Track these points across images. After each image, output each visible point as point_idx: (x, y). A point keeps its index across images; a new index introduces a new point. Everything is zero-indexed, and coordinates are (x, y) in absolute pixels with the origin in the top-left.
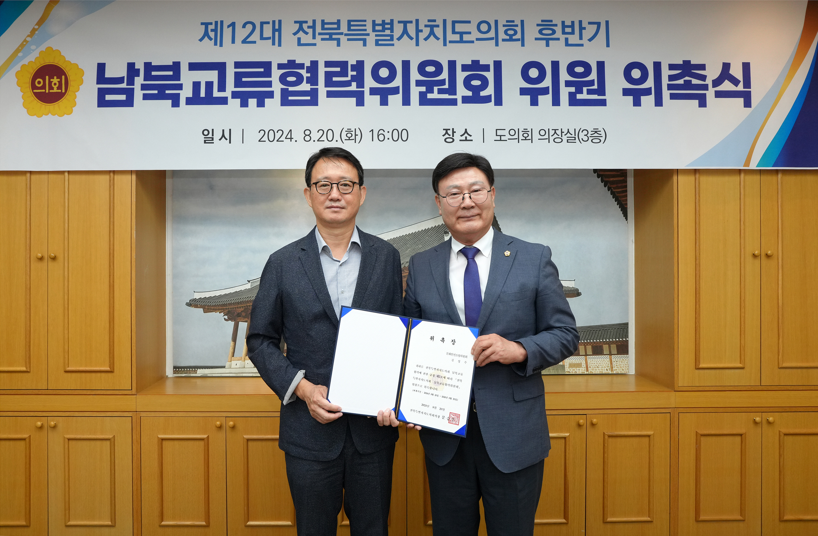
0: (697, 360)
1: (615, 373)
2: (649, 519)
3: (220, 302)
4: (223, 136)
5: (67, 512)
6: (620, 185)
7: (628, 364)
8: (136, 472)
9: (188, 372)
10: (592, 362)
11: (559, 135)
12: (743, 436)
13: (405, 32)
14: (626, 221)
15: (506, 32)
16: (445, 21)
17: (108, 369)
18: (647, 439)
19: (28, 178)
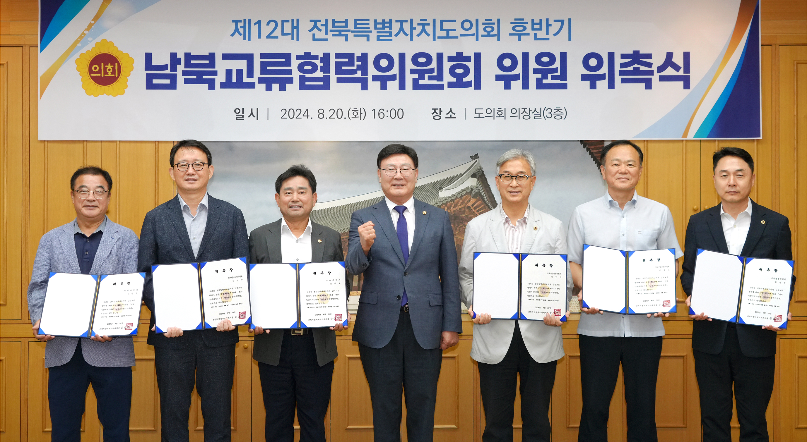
4: (252, 114)
6: (598, 146)
11: (527, 113)
12: (685, 358)
13: (401, 29)
15: (485, 29)
16: (434, 21)
19: (85, 146)
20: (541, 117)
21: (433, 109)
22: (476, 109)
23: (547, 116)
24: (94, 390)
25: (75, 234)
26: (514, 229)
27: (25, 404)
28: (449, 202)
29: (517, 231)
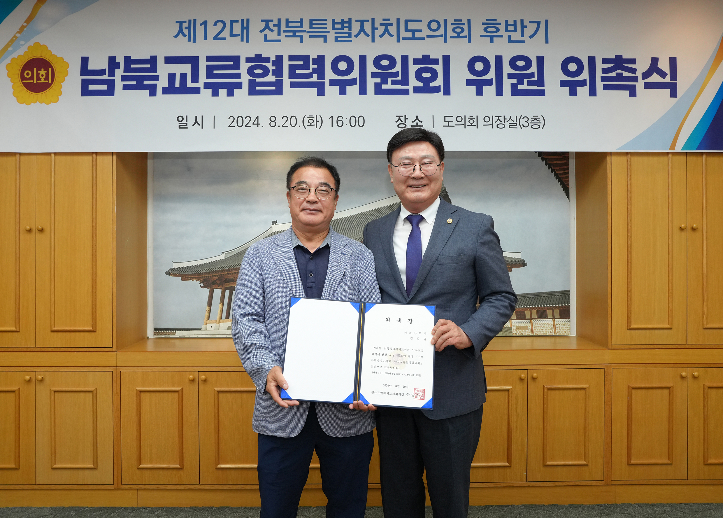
0: (629, 321)
1: (558, 334)
2: (584, 463)
3: (196, 271)
4: (196, 122)
5: (53, 456)
6: (562, 167)
7: (569, 327)
8: (116, 420)
9: (167, 334)
10: (537, 325)
11: (502, 122)
12: (671, 389)
13: (362, 29)
14: (568, 199)
15: (454, 30)
16: (398, 20)
17: (91, 329)
18: (583, 391)
19: (18, 158)
20: (516, 125)
21: (397, 116)
22: (445, 117)
23: (523, 125)
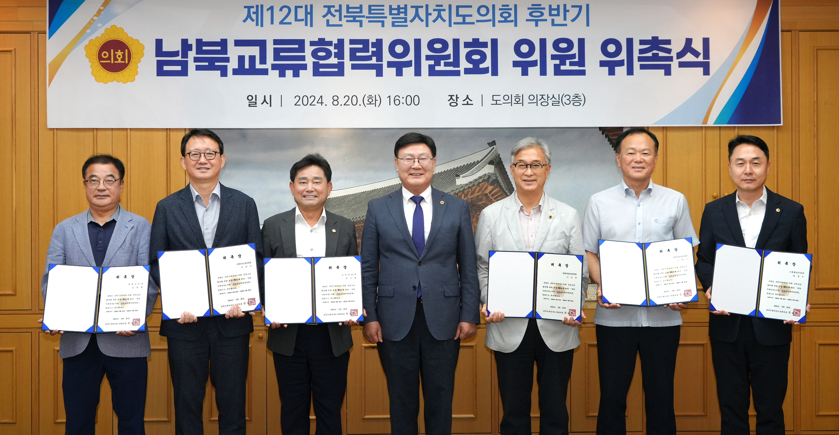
4: (265, 100)
10: (591, 290)
11: (545, 100)
13: (417, 15)
15: (501, 15)
16: (450, 6)
19: (95, 134)
20: (559, 103)
21: (449, 96)
22: (493, 96)
23: (565, 103)
24: (108, 381)
25: (88, 223)
26: (529, 218)
27: (36, 395)
28: (467, 189)
29: (532, 220)
